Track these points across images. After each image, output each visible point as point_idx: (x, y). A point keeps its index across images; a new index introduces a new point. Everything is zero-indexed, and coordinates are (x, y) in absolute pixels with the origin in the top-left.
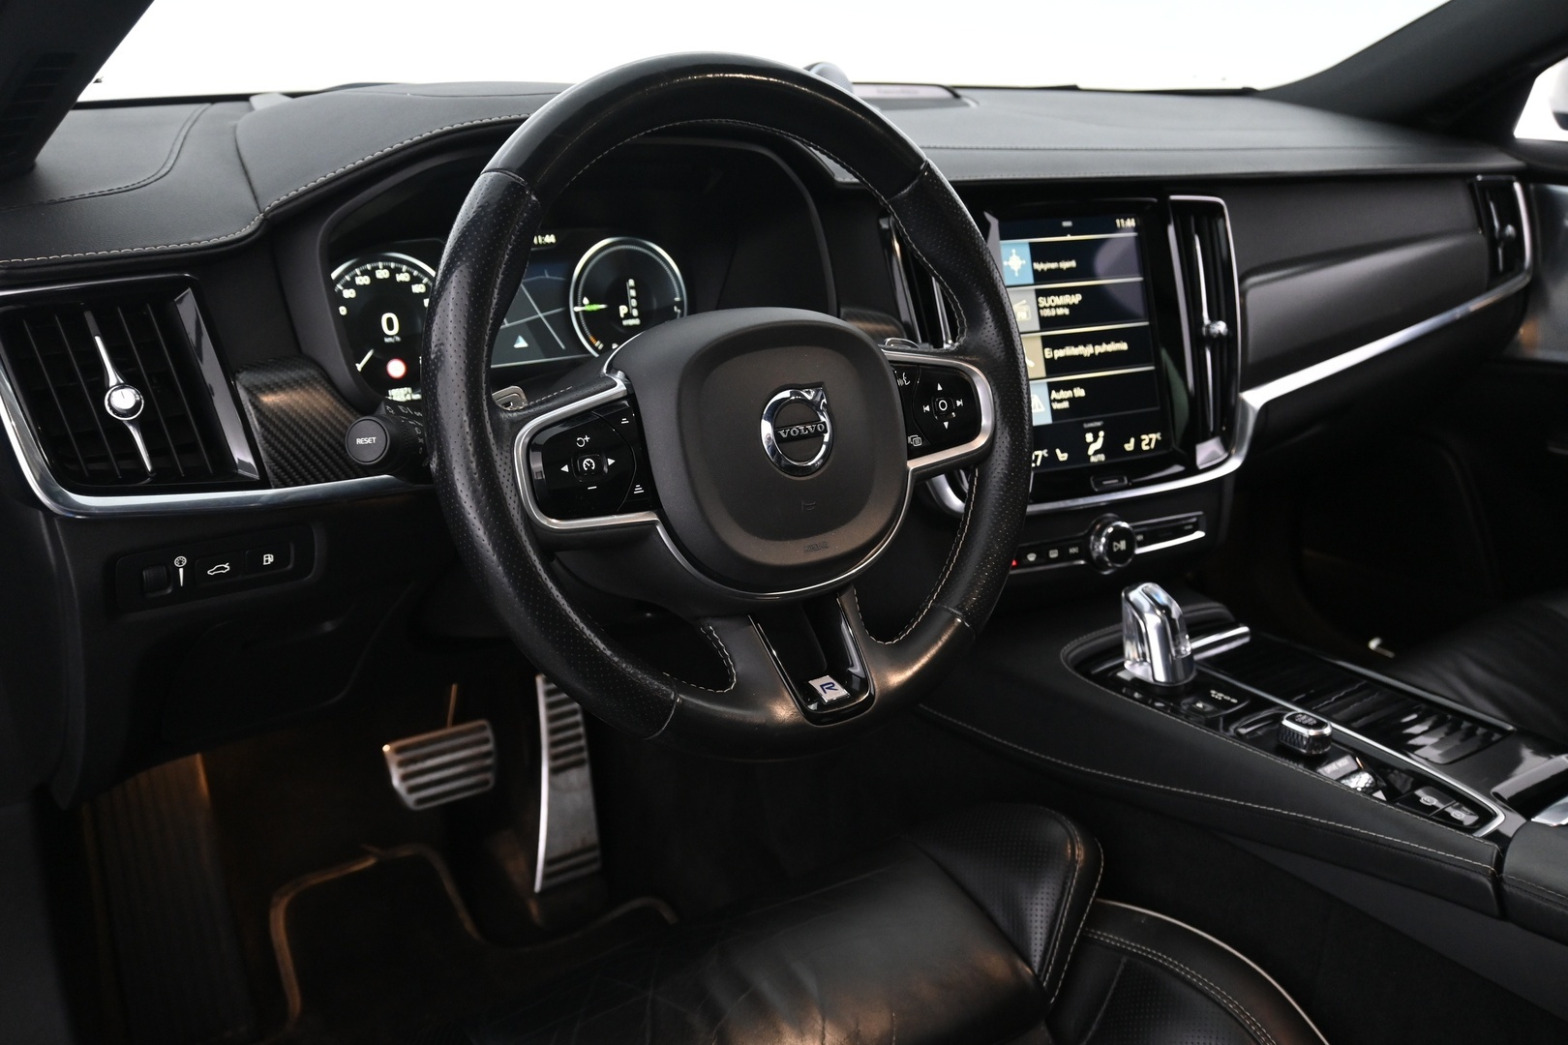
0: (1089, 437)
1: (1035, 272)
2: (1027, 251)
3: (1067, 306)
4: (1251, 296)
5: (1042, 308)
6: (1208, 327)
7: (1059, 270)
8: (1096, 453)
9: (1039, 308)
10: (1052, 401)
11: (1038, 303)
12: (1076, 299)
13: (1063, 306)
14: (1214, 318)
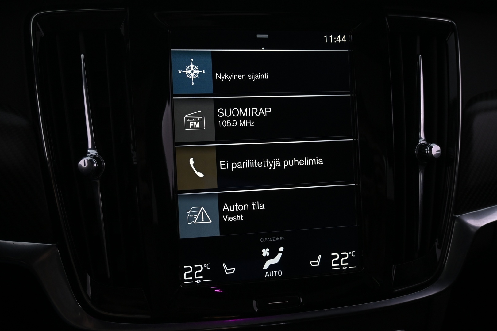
0: (266, 252)
1: (216, 82)
2: (209, 60)
3: (253, 118)
4: (479, 121)
5: (222, 119)
6: (424, 146)
7: (247, 81)
8: (272, 267)
9: (217, 119)
10: (222, 214)
11: (216, 113)
12: (265, 112)
13: (247, 118)
14: (430, 139)
